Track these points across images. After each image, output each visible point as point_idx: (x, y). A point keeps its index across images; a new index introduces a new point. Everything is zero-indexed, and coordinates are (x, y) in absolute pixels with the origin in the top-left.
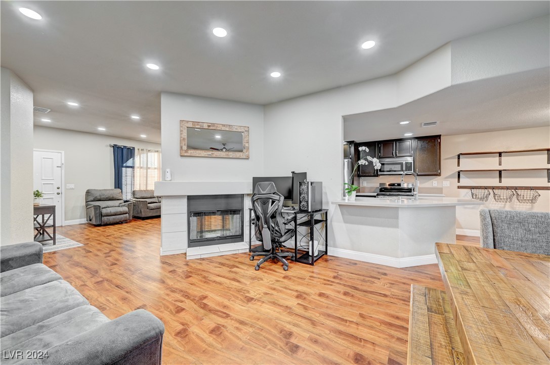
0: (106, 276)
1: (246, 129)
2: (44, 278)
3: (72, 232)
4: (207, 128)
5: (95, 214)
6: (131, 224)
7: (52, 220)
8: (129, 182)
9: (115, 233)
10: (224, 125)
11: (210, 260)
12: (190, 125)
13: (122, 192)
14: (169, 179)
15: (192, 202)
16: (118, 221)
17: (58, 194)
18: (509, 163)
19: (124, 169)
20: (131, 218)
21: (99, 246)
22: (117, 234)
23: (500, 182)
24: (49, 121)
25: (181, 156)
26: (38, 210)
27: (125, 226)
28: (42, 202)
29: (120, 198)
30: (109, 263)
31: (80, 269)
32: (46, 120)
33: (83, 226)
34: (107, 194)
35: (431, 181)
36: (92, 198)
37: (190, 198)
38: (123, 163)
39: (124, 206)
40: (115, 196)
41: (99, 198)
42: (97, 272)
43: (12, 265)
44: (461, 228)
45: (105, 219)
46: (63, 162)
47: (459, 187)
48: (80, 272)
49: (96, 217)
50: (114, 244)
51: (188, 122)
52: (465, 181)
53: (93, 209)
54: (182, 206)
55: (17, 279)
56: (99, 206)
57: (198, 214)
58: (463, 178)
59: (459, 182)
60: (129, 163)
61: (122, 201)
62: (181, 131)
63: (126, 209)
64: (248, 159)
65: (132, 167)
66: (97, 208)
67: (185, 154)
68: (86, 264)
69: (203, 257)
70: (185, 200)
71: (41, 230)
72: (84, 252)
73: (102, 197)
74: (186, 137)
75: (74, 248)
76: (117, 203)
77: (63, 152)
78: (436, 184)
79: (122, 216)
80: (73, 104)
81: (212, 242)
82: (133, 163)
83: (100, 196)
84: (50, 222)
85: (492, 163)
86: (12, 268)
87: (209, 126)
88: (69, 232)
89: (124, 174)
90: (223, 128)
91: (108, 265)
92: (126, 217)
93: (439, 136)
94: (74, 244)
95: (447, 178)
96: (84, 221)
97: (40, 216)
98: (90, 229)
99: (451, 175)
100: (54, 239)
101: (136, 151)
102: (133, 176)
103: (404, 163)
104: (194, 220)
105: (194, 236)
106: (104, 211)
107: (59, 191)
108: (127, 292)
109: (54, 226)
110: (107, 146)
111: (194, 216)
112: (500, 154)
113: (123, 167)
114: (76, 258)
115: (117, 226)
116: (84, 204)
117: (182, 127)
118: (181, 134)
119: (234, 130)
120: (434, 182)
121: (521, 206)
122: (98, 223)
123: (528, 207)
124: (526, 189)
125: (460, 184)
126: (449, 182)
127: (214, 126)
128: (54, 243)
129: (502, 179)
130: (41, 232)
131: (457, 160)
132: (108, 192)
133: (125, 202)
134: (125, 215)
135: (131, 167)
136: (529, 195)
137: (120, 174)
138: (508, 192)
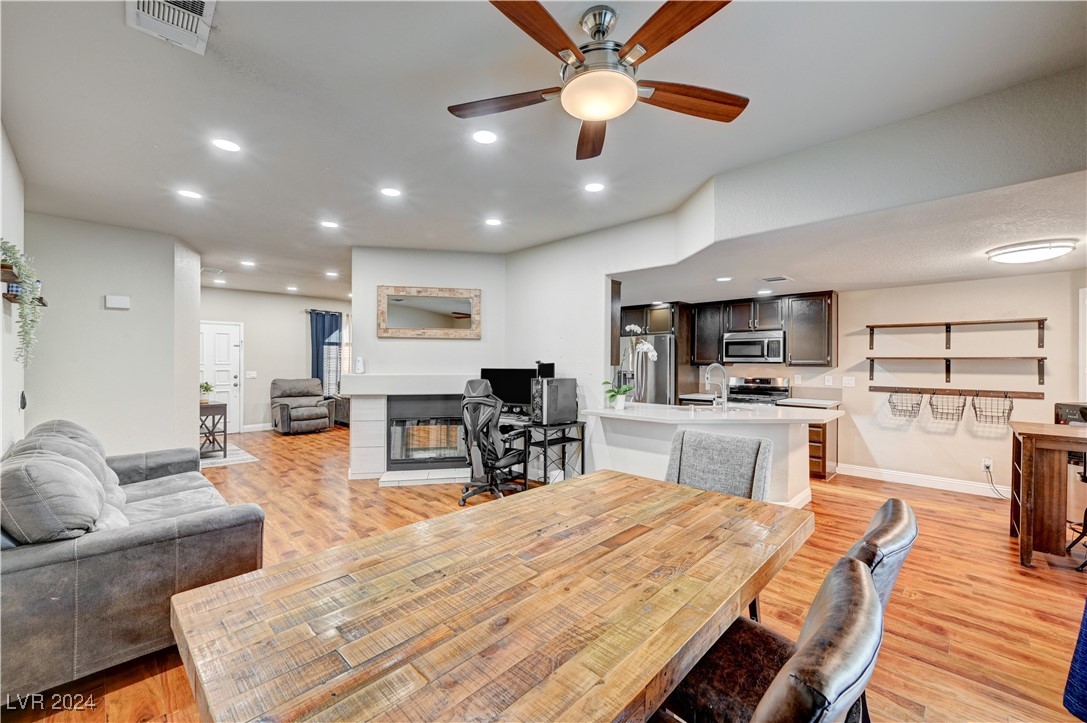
0: (273, 499)
1: (477, 293)
2: (196, 484)
3: (250, 442)
4: (416, 294)
5: (282, 417)
6: (331, 433)
7: (223, 425)
8: (333, 367)
9: (304, 446)
10: (441, 290)
11: (408, 490)
12: (391, 292)
13: (322, 384)
14: (361, 370)
15: (395, 404)
16: (313, 429)
17: (236, 385)
18: (964, 344)
19: (325, 347)
20: (332, 425)
21: (277, 462)
22: (307, 448)
23: (948, 381)
24: (223, 282)
25: (379, 338)
26: (207, 409)
27: (322, 436)
28: (212, 398)
29: (319, 392)
30: (283, 484)
31: (247, 489)
32: (219, 281)
33: (266, 434)
34: (301, 387)
35: (823, 375)
36: (279, 393)
37: (390, 399)
38: (324, 339)
39: (322, 405)
40: (311, 390)
41: (288, 392)
42: (265, 493)
43: (171, 470)
44: (876, 466)
45: (295, 424)
46: (242, 339)
47: (873, 389)
48: (246, 492)
49: (283, 422)
50: (297, 462)
51: (388, 287)
52: (883, 378)
53: (278, 408)
54: (380, 410)
55: (173, 483)
56: (288, 406)
57: (402, 422)
58: (880, 371)
59: (871, 379)
60: (333, 338)
61: (321, 398)
62: (379, 301)
63: (324, 410)
64: (479, 339)
65: (338, 344)
66: (284, 407)
67: (384, 335)
68: (255, 483)
69: (401, 484)
70: (383, 403)
71: (210, 435)
72: (257, 469)
73: (293, 391)
74: (386, 310)
75: (247, 463)
76: (313, 400)
77: (242, 324)
78: (831, 380)
79: (319, 421)
80: (248, 263)
81: (421, 464)
82: (340, 337)
83: (290, 389)
84: (220, 426)
85: (932, 345)
86: (170, 474)
87: (419, 292)
88: (246, 440)
89: (325, 356)
90: (441, 294)
91: (280, 487)
92: (325, 423)
93: (829, 294)
94: (249, 458)
95: (850, 370)
96: (269, 426)
97: (211, 417)
98: (274, 438)
99: (859, 365)
100: (224, 450)
101: (344, 318)
102: (339, 359)
103: (766, 341)
104: (397, 430)
105: (397, 454)
106: (294, 413)
107: (237, 381)
108: (290, 517)
109: (225, 431)
110: (301, 312)
111: (397, 425)
112: (948, 327)
113: (324, 344)
114: (246, 476)
115: (311, 436)
116: (269, 401)
117: (379, 295)
118: (378, 306)
119: (458, 295)
120: (826, 379)
121: (987, 429)
122: (286, 430)
123: (1000, 431)
124: (995, 397)
125: (875, 383)
126: (854, 378)
127: (426, 291)
128: (225, 456)
129: (952, 375)
130: (211, 438)
131: (868, 337)
132: (301, 383)
133: (326, 399)
134: (323, 420)
135: (336, 344)
136: (995, 407)
137: (320, 355)
138: (958, 400)
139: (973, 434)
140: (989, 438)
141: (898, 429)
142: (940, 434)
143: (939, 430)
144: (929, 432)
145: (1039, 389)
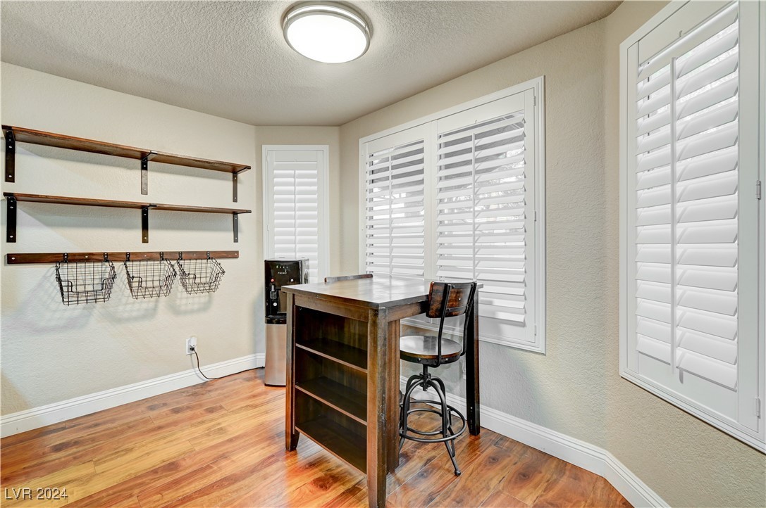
23: (145, 240)
58: (27, 225)
59: (11, 240)
112: (144, 160)
124: (199, 259)
129: (150, 232)
136: (204, 271)
138: (163, 268)
139: (176, 311)
140: (192, 312)
141: (70, 325)
142: (136, 319)
143: (134, 314)
144: (120, 321)
145: (231, 247)
